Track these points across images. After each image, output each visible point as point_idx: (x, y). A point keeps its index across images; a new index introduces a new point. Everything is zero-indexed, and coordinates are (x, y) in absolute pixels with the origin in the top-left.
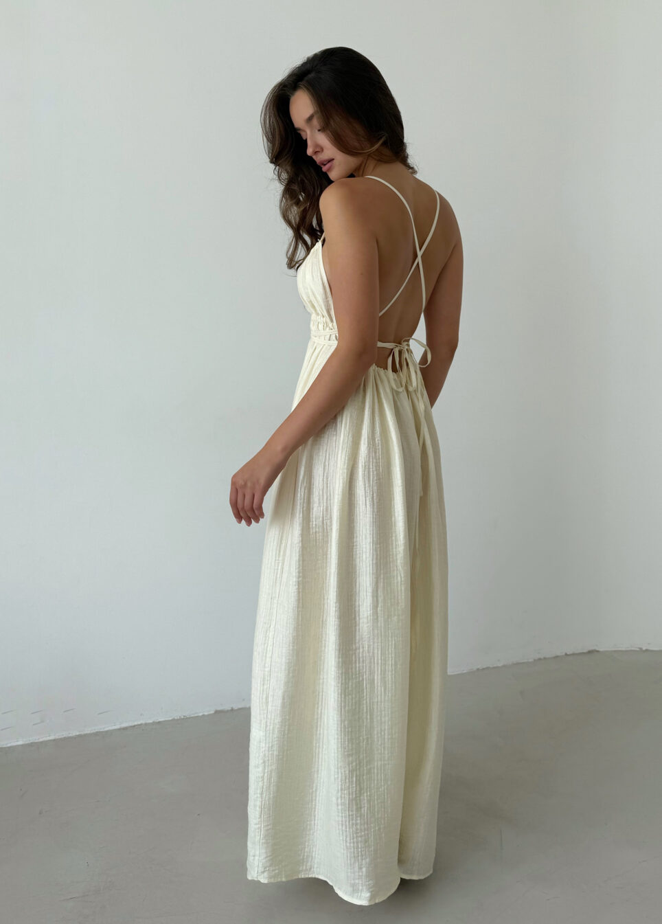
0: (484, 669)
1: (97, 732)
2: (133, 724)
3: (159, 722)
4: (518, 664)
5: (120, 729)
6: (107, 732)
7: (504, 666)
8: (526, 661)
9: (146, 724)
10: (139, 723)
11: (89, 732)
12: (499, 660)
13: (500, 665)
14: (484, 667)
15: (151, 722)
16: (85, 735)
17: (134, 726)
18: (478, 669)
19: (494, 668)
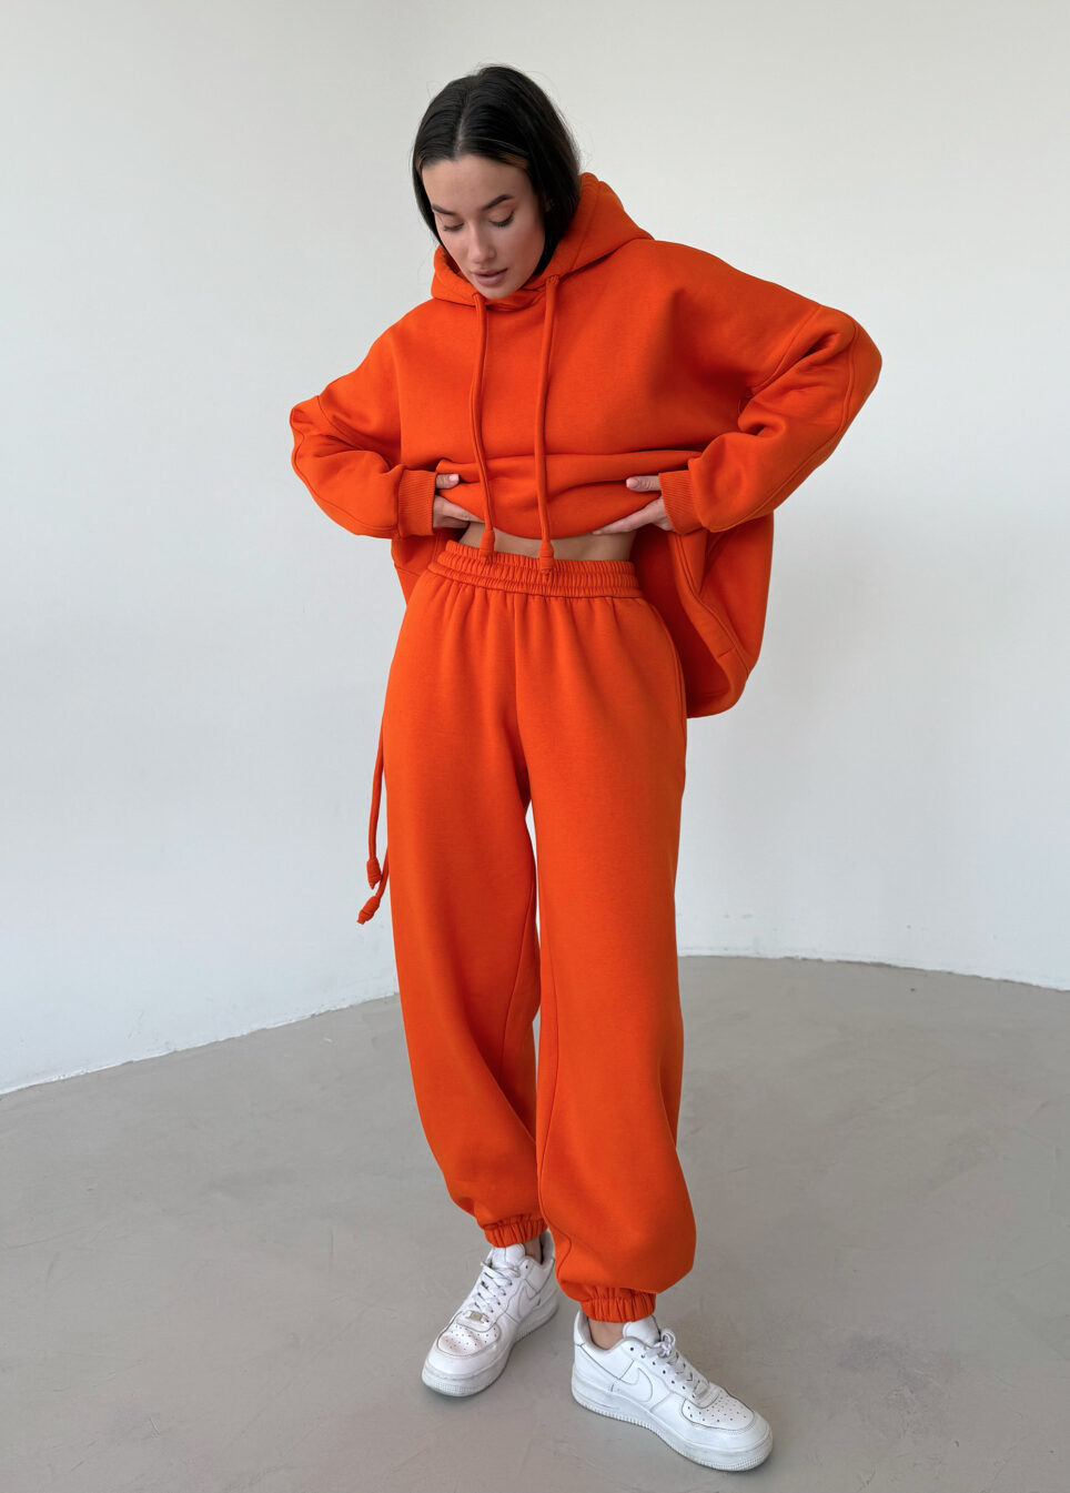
0: (320, 1015)
7: (352, 1007)
12: (344, 1000)
13: (345, 1006)
14: (323, 1011)
18: (313, 1016)
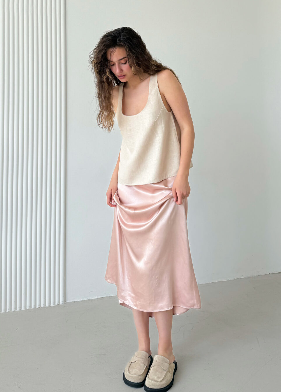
1: (89, 300)
2: (103, 297)
3: (112, 296)
4: (250, 277)
5: (97, 299)
6: (93, 299)
8: (253, 276)
9: (107, 297)
10: (104, 296)
11: (85, 299)
15: (109, 296)
16: (85, 300)
17: (103, 298)
19: (241, 278)
